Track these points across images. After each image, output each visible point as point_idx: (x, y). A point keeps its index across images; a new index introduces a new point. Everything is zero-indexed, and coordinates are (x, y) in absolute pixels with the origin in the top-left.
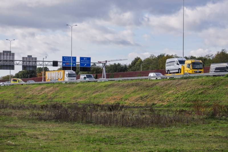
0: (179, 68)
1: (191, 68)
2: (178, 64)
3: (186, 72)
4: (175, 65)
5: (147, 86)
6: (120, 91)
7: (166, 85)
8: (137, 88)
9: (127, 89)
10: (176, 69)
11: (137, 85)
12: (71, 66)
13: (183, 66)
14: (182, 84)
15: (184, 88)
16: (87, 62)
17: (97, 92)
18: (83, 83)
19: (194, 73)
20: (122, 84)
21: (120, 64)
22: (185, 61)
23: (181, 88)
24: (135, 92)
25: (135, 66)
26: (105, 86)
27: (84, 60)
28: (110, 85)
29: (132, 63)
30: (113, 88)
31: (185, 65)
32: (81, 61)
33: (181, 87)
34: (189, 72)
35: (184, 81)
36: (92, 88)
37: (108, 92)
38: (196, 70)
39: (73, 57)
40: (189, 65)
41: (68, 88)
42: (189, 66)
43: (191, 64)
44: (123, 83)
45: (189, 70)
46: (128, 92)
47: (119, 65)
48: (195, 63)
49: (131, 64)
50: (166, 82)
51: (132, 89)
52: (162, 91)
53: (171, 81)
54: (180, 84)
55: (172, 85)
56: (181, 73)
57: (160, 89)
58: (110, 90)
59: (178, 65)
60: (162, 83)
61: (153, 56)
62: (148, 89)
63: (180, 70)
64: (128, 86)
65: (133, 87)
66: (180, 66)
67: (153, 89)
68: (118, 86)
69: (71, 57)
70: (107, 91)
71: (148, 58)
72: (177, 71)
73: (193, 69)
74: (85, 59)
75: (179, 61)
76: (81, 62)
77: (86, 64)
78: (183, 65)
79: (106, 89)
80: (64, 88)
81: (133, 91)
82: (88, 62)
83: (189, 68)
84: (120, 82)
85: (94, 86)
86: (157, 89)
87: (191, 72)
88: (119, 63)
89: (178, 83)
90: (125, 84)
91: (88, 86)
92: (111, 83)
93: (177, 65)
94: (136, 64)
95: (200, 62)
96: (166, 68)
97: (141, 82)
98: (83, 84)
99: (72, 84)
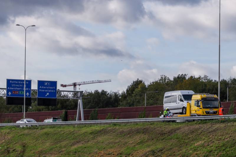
0: (184, 107)
1: (201, 107)
2: (181, 100)
3: (193, 112)
4: (178, 101)
5: (162, 134)
6: (117, 141)
7: (193, 132)
8: (146, 137)
9: (129, 137)
10: (179, 107)
11: (145, 131)
12: (25, 97)
13: (190, 104)
14: (217, 130)
15: (220, 137)
16: (49, 89)
17: (78, 142)
18: (54, 127)
19: (205, 114)
20: (121, 130)
21: (106, 92)
22: (191, 95)
23: (216, 138)
24: (142, 142)
25: (133, 95)
26: (91, 133)
27: (46, 86)
28: (100, 131)
29: (127, 91)
30: (105, 136)
31: (193, 102)
32: (40, 87)
33: (216, 135)
34: (198, 113)
35: (221, 125)
36: (70, 136)
37: (98, 142)
38: (208, 110)
39: (27, 81)
40: (198, 101)
41: (27, 135)
42: (198, 104)
43: (200, 100)
44: (122, 128)
45: (198, 110)
46: (131, 142)
47: (104, 93)
48: (207, 99)
49: (125, 92)
50: (192, 127)
51: (138, 138)
52: (187, 141)
53: (200, 125)
54: (214, 131)
55: (201, 132)
56: (185, 113)
57: (182, 139)
58: (100, 139)
59: (182, 102)
60: (186, 128)
61: (165, 79)
62: (164, 139)
63: (184, 110)
64: (131, 133)
65: (139, 135)
66: (185, 104)
67: (171, 139)
68: (114, 132)
69: (23, 81)
70: (95, 141)
71: (156, 82)
72: (181, 111)
73: (203, 108)
74: (46, 84)
75: (183, 95)
76: (40, 89)
77: (48, 94)
78: (189, 102)
79: (93, 138)
80: (21, 135)
81: (139, 141)
82: (52, 89)
83: (198, 106)
84: (117, 127)
85: (72, 133)
86: (177, 138)
87: (200, 112)
88: (103, 91)
89: (210, 130)
90: (125, 131)
91: (63, 132)
92: (102, 128)
93: (179, 101)
94: (134, 92)
95: (215, 97)
96: (164, 106)
97: (152, 126)
98: (53, 129)
99: (34, 129)
